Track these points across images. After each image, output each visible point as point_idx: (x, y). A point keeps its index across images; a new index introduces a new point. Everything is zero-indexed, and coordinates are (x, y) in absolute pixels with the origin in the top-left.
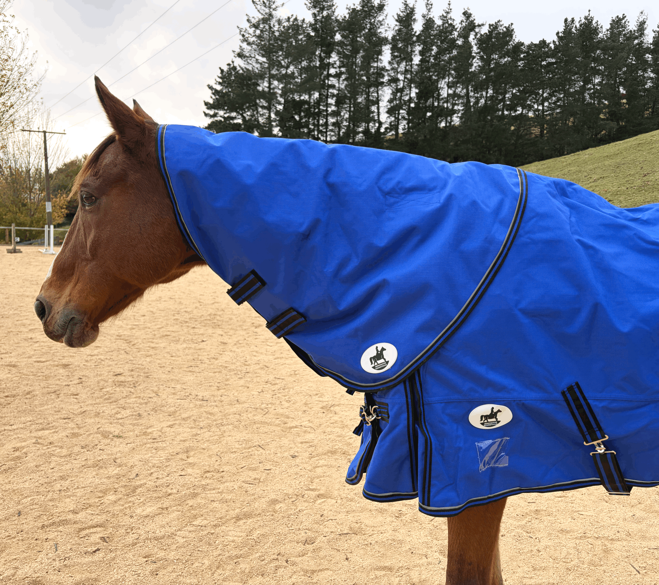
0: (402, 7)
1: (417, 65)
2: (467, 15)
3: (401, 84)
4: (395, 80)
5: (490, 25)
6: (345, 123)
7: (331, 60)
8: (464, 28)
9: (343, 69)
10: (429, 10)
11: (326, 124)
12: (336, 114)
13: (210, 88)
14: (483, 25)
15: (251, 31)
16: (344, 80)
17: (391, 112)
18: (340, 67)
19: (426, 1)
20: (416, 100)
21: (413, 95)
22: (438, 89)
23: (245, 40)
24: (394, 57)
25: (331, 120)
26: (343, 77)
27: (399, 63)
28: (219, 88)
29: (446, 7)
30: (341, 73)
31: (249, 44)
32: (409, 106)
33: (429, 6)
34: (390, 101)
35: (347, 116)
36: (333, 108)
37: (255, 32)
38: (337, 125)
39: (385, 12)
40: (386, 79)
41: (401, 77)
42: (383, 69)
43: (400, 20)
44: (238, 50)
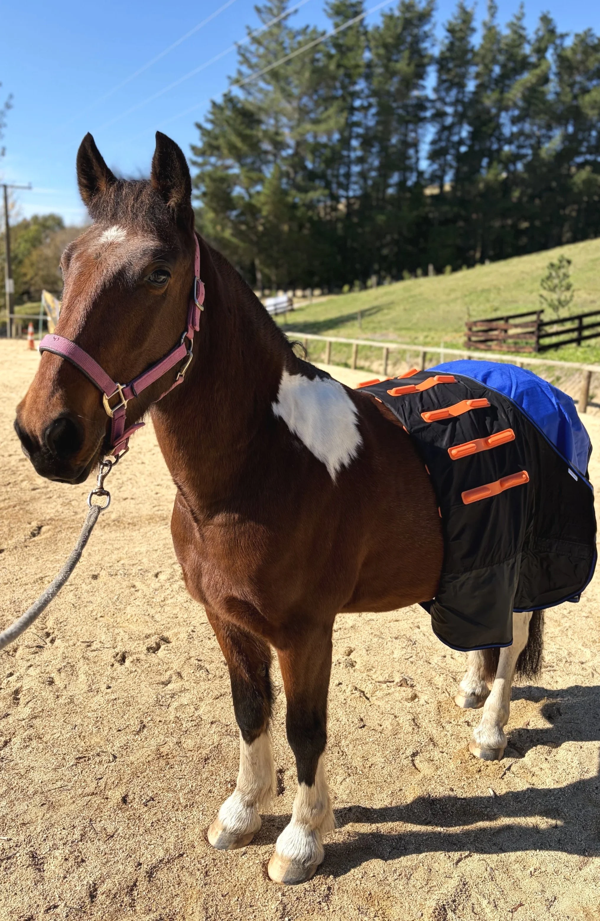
0: (456, 11)
1: (470, 92)
2: (545, 20)
3: (449, 121)
4: (440, 115)
5: (577, 35)
6: (373, 174)
7: (358, 88)
8: (540, 40)
9: (373, 100)
10: (493, 15)
11: (348, 175)
12: (361, 160)
13: (199, 126)
14: (567, 35)
15: (253, 48)
16: (374, 115)
17: (433, 156)
18: (368, 97)
19: (488, 3)
20: (468, 142)
21: (464, 134)
22: (499, 126)
23: (246, 61)
24: (441, 82)
25: (356, 169)
26: (373, 110)
27: (448, 90)
28: (209, 126)
29: (516, 11)
30: (370, 106)
31: (251, 66)
32: (458, 150)
33: (493, 9)
34: (433, 143)
35: (376, 163)
36: (359, 153)
37: (257, 50)
38: (363, 175)
39: (433, 20)
40: (428, 114)
41: (449, 110)
42: (427, 99)
43: (451, 31)
44: (234, 75)
